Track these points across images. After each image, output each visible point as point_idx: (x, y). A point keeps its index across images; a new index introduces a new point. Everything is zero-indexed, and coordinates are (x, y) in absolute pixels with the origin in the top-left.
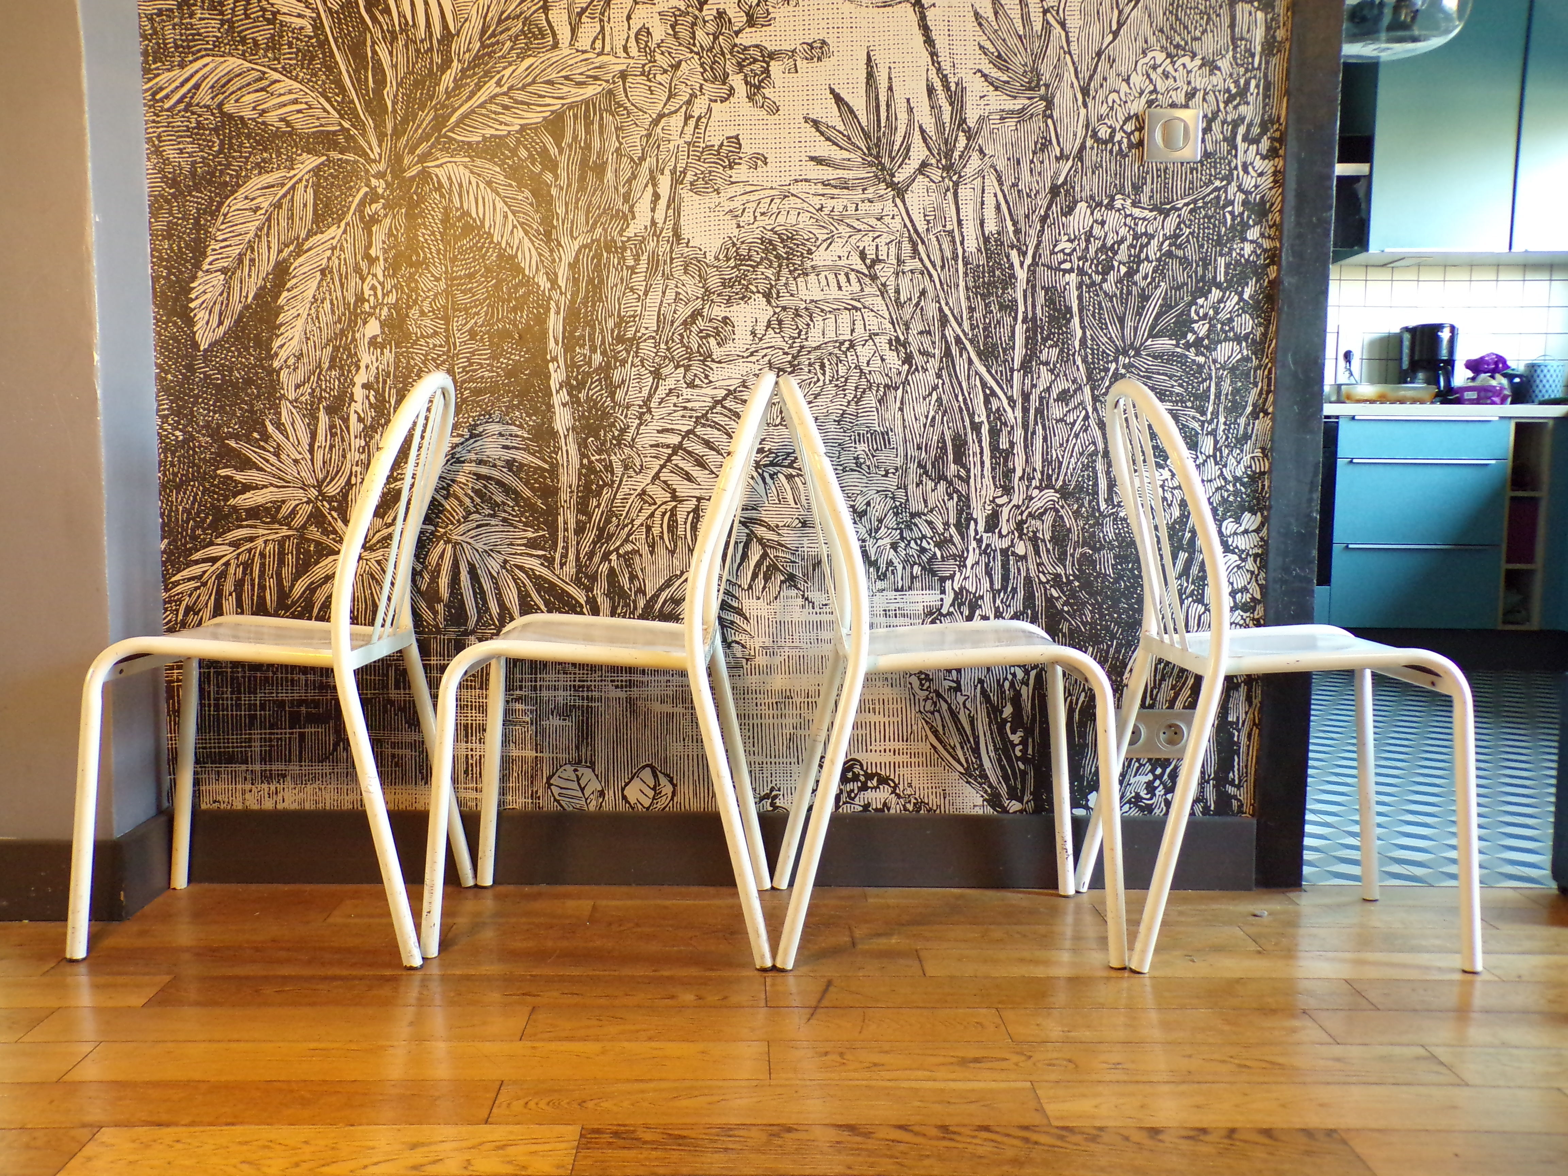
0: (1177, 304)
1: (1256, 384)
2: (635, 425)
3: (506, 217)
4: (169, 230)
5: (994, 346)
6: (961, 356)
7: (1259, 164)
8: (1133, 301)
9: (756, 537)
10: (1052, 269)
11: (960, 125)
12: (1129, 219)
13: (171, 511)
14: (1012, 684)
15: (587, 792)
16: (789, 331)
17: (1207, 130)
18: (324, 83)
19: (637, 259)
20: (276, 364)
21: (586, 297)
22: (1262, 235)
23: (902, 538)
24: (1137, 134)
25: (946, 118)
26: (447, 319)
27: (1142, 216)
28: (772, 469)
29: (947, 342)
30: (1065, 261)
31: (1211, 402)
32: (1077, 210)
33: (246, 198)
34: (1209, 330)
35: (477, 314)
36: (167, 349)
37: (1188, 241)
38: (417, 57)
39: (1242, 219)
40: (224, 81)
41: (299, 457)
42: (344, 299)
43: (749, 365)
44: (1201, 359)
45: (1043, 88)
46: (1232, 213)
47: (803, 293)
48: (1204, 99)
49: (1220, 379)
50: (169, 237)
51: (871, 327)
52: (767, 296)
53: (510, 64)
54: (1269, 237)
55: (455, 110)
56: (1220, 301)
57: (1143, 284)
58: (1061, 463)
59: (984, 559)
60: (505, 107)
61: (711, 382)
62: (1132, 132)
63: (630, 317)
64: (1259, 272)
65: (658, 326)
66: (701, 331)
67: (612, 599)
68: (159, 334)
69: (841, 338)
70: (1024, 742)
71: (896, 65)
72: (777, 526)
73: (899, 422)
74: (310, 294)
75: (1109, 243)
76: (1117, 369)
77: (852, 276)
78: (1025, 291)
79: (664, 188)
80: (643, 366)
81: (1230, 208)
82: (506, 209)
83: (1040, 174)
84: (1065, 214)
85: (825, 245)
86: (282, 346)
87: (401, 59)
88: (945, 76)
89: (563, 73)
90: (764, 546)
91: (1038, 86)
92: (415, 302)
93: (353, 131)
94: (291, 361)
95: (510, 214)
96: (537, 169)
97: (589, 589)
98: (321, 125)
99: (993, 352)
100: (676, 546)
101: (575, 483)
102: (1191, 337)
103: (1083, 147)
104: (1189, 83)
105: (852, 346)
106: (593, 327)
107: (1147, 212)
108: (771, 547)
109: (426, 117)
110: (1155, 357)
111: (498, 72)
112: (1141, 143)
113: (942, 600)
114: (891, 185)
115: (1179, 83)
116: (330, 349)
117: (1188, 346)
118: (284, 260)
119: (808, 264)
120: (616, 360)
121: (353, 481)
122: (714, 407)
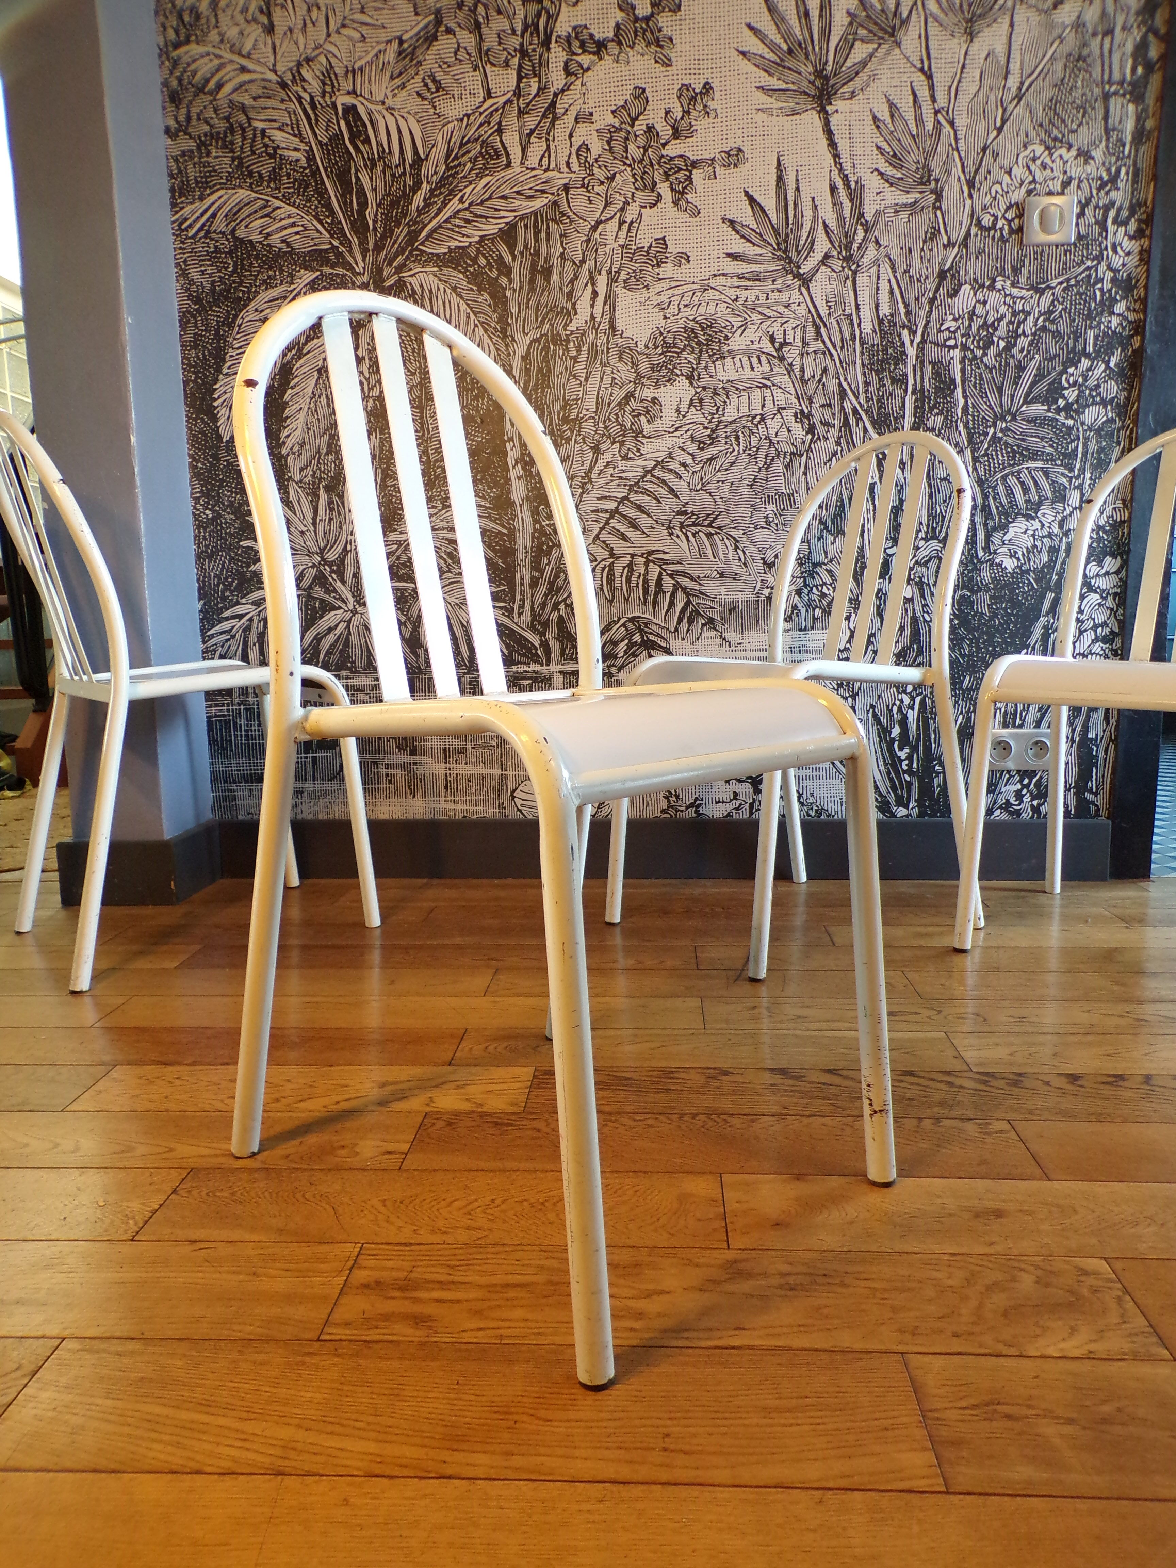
0: (1049, 373)
1: (1119, 443)
2: (579, 494)
3: (468, 317)
4: (196, 340)
5: (887, 415)
6: (857, 425)
7: (1127, 244)
8: (1011, 372)
9: (681, 587)
10: (938, 345)
11: (859, 219)
12: (1008, 299)
13: (204, 577)
14: (900, 709)
16: (709, 408)
17: (1081, 215)
18: (317, 207)
19: (579, 349)
20: (284, 452)
21: (536, 385)
22: (1128, 309)
23: (806, 585)
24: (1017, 221)
25: (847, 213)
26: (422, 408)
27: (1020, 295)
28: (694, 529)
29: (845, 413)
30: (950, 338)
31: (1079, 460)
32: (961, 292)
33: (256, 310)
34: (1078, 396)
36: (197, 442)
37: (1061, 317)
38: (393, 181)
39: (1111, 295)
40: (235, 210)
41: (304, 529)
43: (674, 439)
44: (1070, 422)
45: (933, 183)
46: (1101, 290)
47: (722, 375)
48: (1079, 187)
49: (1087, 439)
50: (196, 347)
51: (780, 403)
52: (690, 378)
53: (471, 183)
54: (1134, 310)
55: (426, 225)
56: (1088, 370)
57: (1020, 356)
58: (944, 517)
59: (876, 602)
60: (467, 221)
61: (642, 455)
62: (1013, 220)
63: (573, 400)
64: (1124, 343)
65: (597, 408)
66: (634, 410)
67: (561, 642)
68: (190, 429)
69: (754, 412)
70: (910, 758)
71: (803, 168)
72: (699, 578)
73: (803, 485)
74: (309, 391)
75: (990, 320)
76: (995, 433)
77: (763, 358)
78: (914, 366)
79: (601, 288)
80: (585, 443)
81: (1099, 286)
82: (468, 310)
83: (929, 261)
84: (951, 296)
85: (740, 331)
86: (288, 436)
87: (380, 184)
88: (846, 176)
89: (515, 189)
90: (688, 594)
91: (929, 181)
93: (341, 249)
94: (296, 449)
95: (472, 315)
96: (494, 274)
97: (542, 634)
98: (315, 245)
99: (885, 422)
100: (613, 596)
101: (529, 544)
102: (1061, 403)
103: (968, 234)
104: (1065, 173)
105: (763, 419)
106: (543, 411)
107: (1024, 291)
108: (693, 596)
109: (401, 233)
110: (1029, 422)
111: (461, 191)
112: (1020, 229)
114: (798, 276)
115: (1056, 174)
116: (327, 437)
117: (1058, 410)
118: (288, 362)
119: (725, 349)
120: (562, 438)
121: (349, 548)
122: (645, 476)
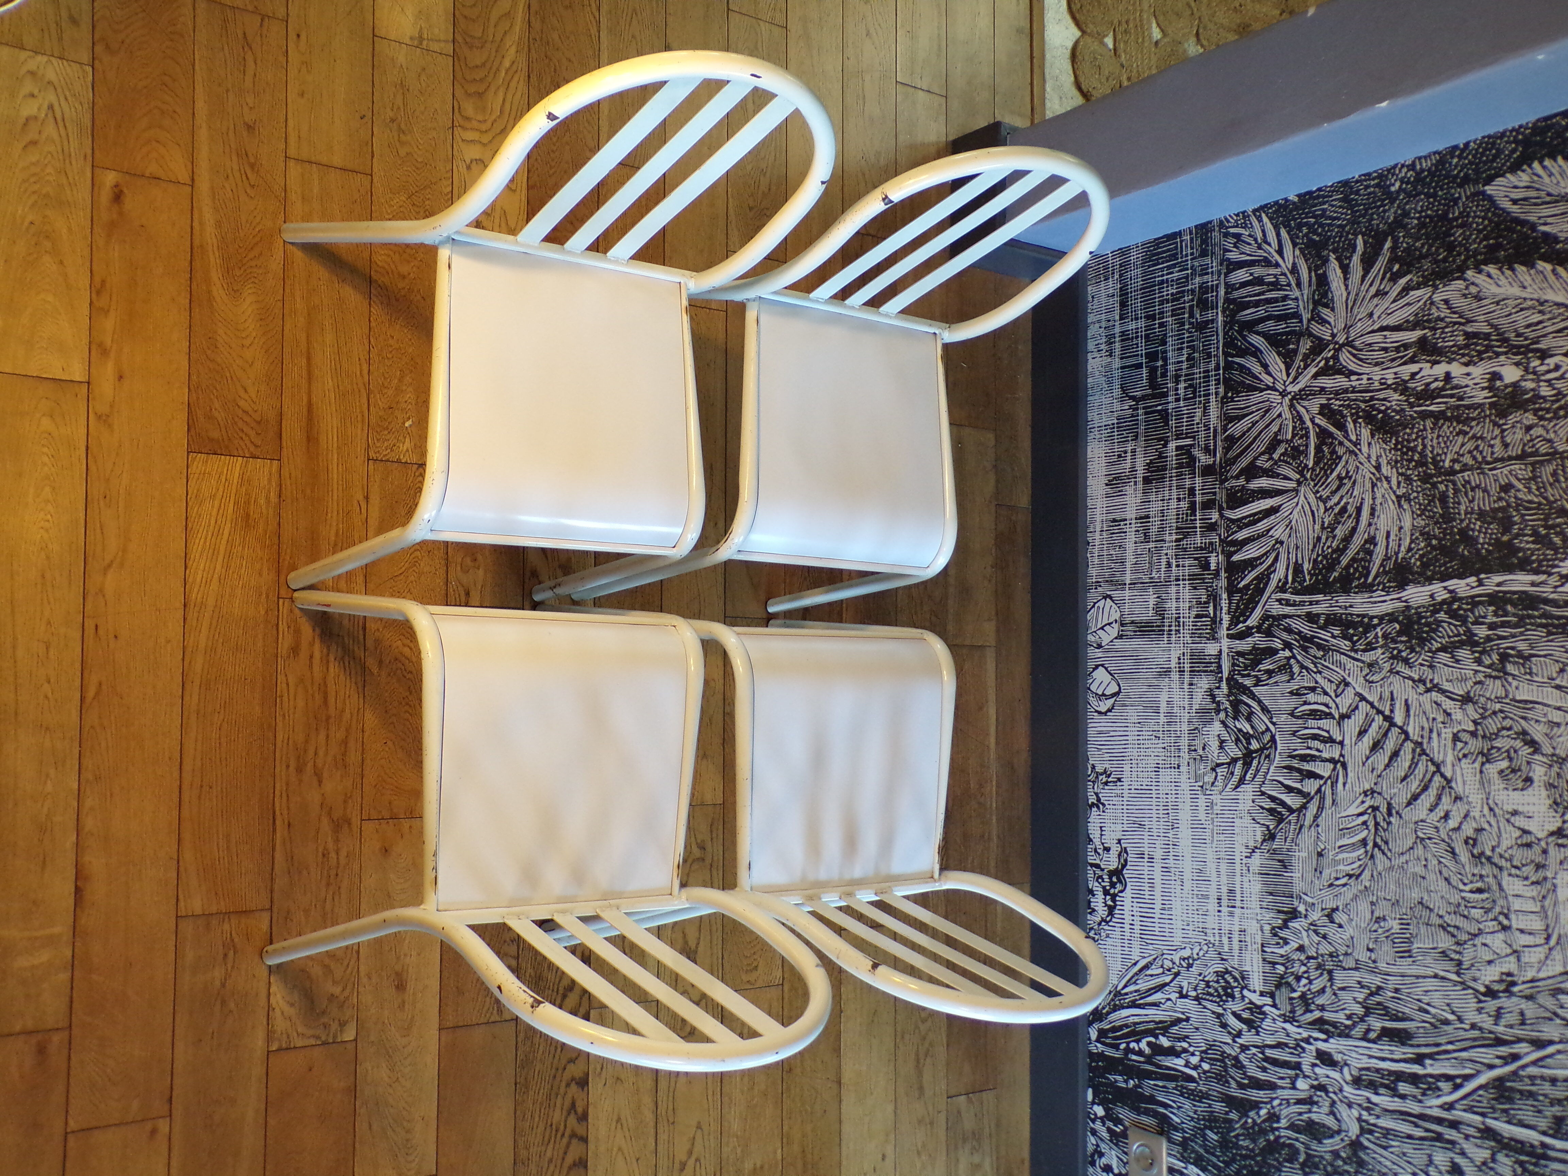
2: (1413, 675)
5: (1511, 1100)
6: (1498, 1057)
9: (1308, 802)
13: (1324, 197)
14: (1185, 1051)
15: (1100, 632)
16: (1520, 856)
20: (1470, 274)
21: (1551, 616)
23: (1309, 958)
26: (1520, 457)
28: (1371, 824)
29: (1514, 1043)
35: (1530, 491)
36: (1485, 150)
41: (1375, 317)
42: (1544, 336)
43: (1479, 805)
51: (1526, 954)
52: (1559, 833)
58: (1385, 1148)
59: (1292, 1043)
61: (1460, 760)
63: (1530, 668)
65: (1520, 702)
66: (1516, 752)
67: (1250, 653)
68: (1502, 135)
69: (1513, 916)
70: (1140, 1053)
72: (1318, 826)
73: (1422, 971)
74: (1551, 296)
80: (1475, 683)
86: (1489, 276)
90: (1300, 810)
92: (1541, 418)
94: (1473, 289)
97: (1259, 629)
99: (1503, 1096)
100: (1298, 717)
101: (1355, 611)
105: (1505, 928)
106: (1516, 626)
108: (1298, 817)
113: (1255, 992)
116: (1487, 329)
120: (1481, 653)
121: (1353, 378)
122: (1433, 763)
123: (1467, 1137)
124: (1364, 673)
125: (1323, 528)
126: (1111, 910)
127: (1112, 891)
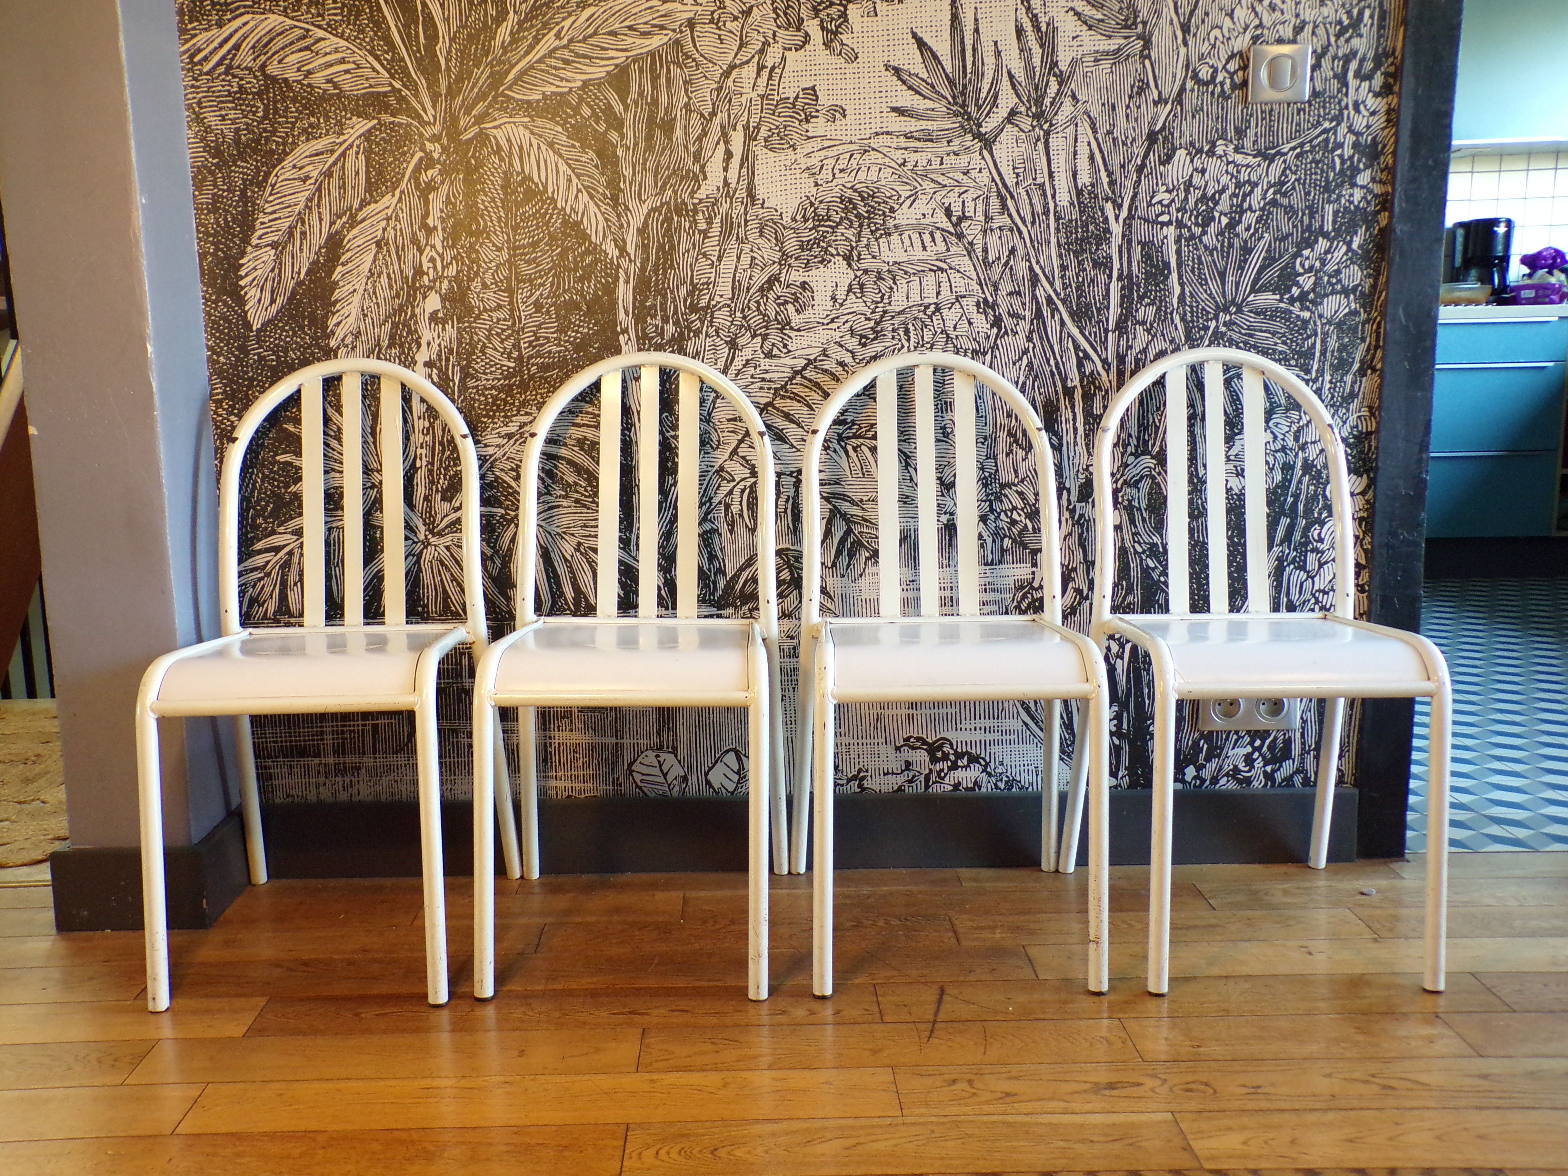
0: (1281, 257)
1: (1363, 340)
2: (711, 399)
3: (569, 180)
4: (215, 202)
5: (1088, 305)
6: (1053, 317)
7: (1372, 102)
8: (1235, 255)
9: (839, 512)
10: (1149, 222)
11: (1051, 69)
12: (1231, 167)
15: (670, 778)
16: (871, 295)
17: (1316, 67)
18: (372, 40)
19: (710, 223)
20: (333, 343)
21: (657, 264)
22: (1373, 180)
23: (992, 510)
24: (1240, 73)
25: (1037, 61)
26: (510, 292)
27: (1245, 162)
28: (855, 442)
29: (1037, 303)
30: (1162, 213)
31: (1316, 359)
32: (1176, 158)
33: (294, 167)
34: (1315, 283)
35: (543, 285)
36: (218, 330)
37: (1294, 188)
38: (470, 10)
39: (1352, 163)
40: (265, 40)
42: (402, 272)
43: (829, 332)
44: (1306, 315)
45: (1140, 26)
46: (1341, 156)
47: (887, 255)
48: (1313, 33)
49: (1326, 335)
50: (215, 210)
51: (958, 289)
52: (848, 259)
53: (570, 15)
54: (1381, 182)
55: (513, 66)
56: (1327, 252)
57: (1246, 235)
58: (1157, 428)
59: (1077, 530)
60: (566, 62)
61: (789, 351)
62: (1236, 72)
63: (703, 284)
64: (1369, 220)
65: (733, 294)
66: (779, 298)
68: (209, 314)
69: (926, 301)
70: (1120, 717)
71: (983, 5)
72: (861, 501)
74: (366, 267)
75: (1210, 192)
76: (1217, 327)
77: (938, 235)
78: (1120, 247)
79: (737, 146)
80: (718, 336)
81: (1339, 152)
82: (570, 172)
83: (1136, 119)
84: (1163, 163)
85: (908, 202)
86: (338, 324)
87: (453, 12)
88: (1035, 16)
89: (627, 23)
90: (848, 521)
91: (1135, 23)
92: (477, 274)
93: (405, 92)
94: (349, 340)
95: (573, 177)
96: (602, 127)
98: (371, 86)
99: (1086, 313)
100: (756, 524)
102: (1295, 291)
103: (1183, 89)
104: (1297, 15)
105: (938, 309)
106: (664, 297)
107: (1250, 158)
108: (855, 523)
109: (482, 74)
110: (1258, 314)
111: (558, 24)
112: (1245, 83)
113: (1033, 573)
114: (979, 136)
115: (1287, 16)
116: (389, 326)
117: (1292, 300)
118: (337, 232)
119: (891, 223)
120: (690, 331)
121: (418, 464)
122: (793, 377)
123: (1130, 347)
124: (710, 450)
125: (566, 497)
126: (974, 759)
127: (952, 757)
